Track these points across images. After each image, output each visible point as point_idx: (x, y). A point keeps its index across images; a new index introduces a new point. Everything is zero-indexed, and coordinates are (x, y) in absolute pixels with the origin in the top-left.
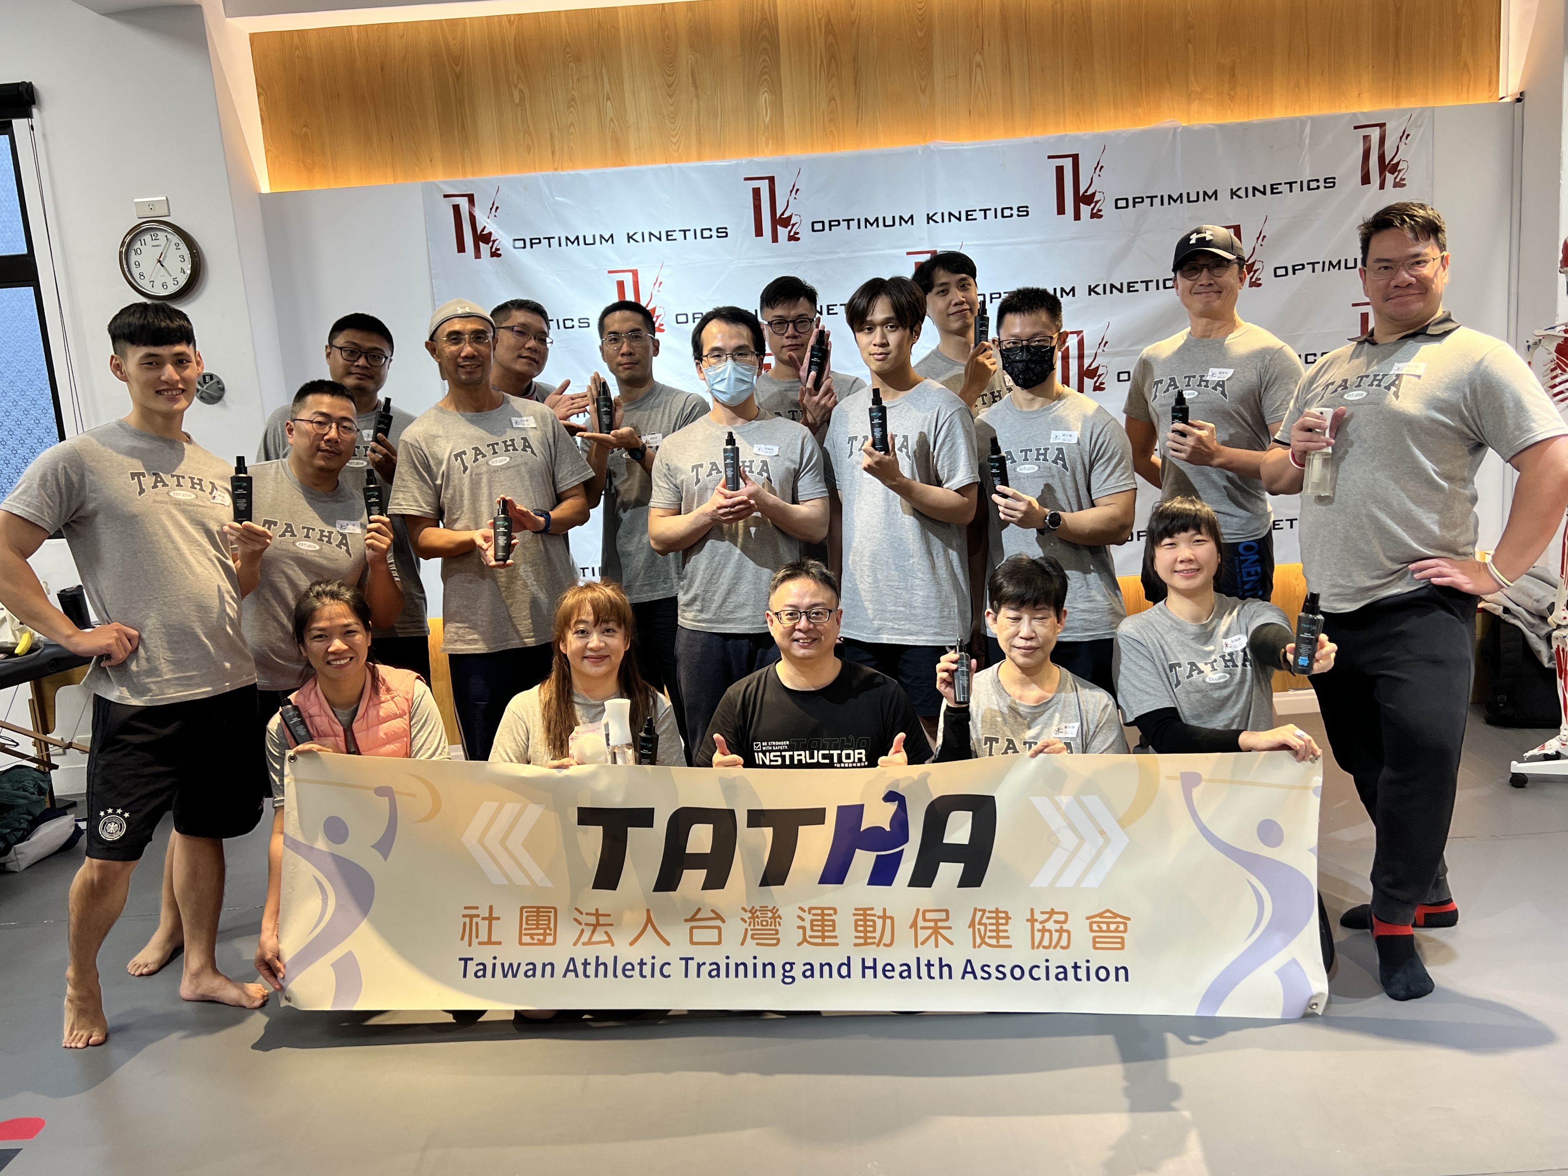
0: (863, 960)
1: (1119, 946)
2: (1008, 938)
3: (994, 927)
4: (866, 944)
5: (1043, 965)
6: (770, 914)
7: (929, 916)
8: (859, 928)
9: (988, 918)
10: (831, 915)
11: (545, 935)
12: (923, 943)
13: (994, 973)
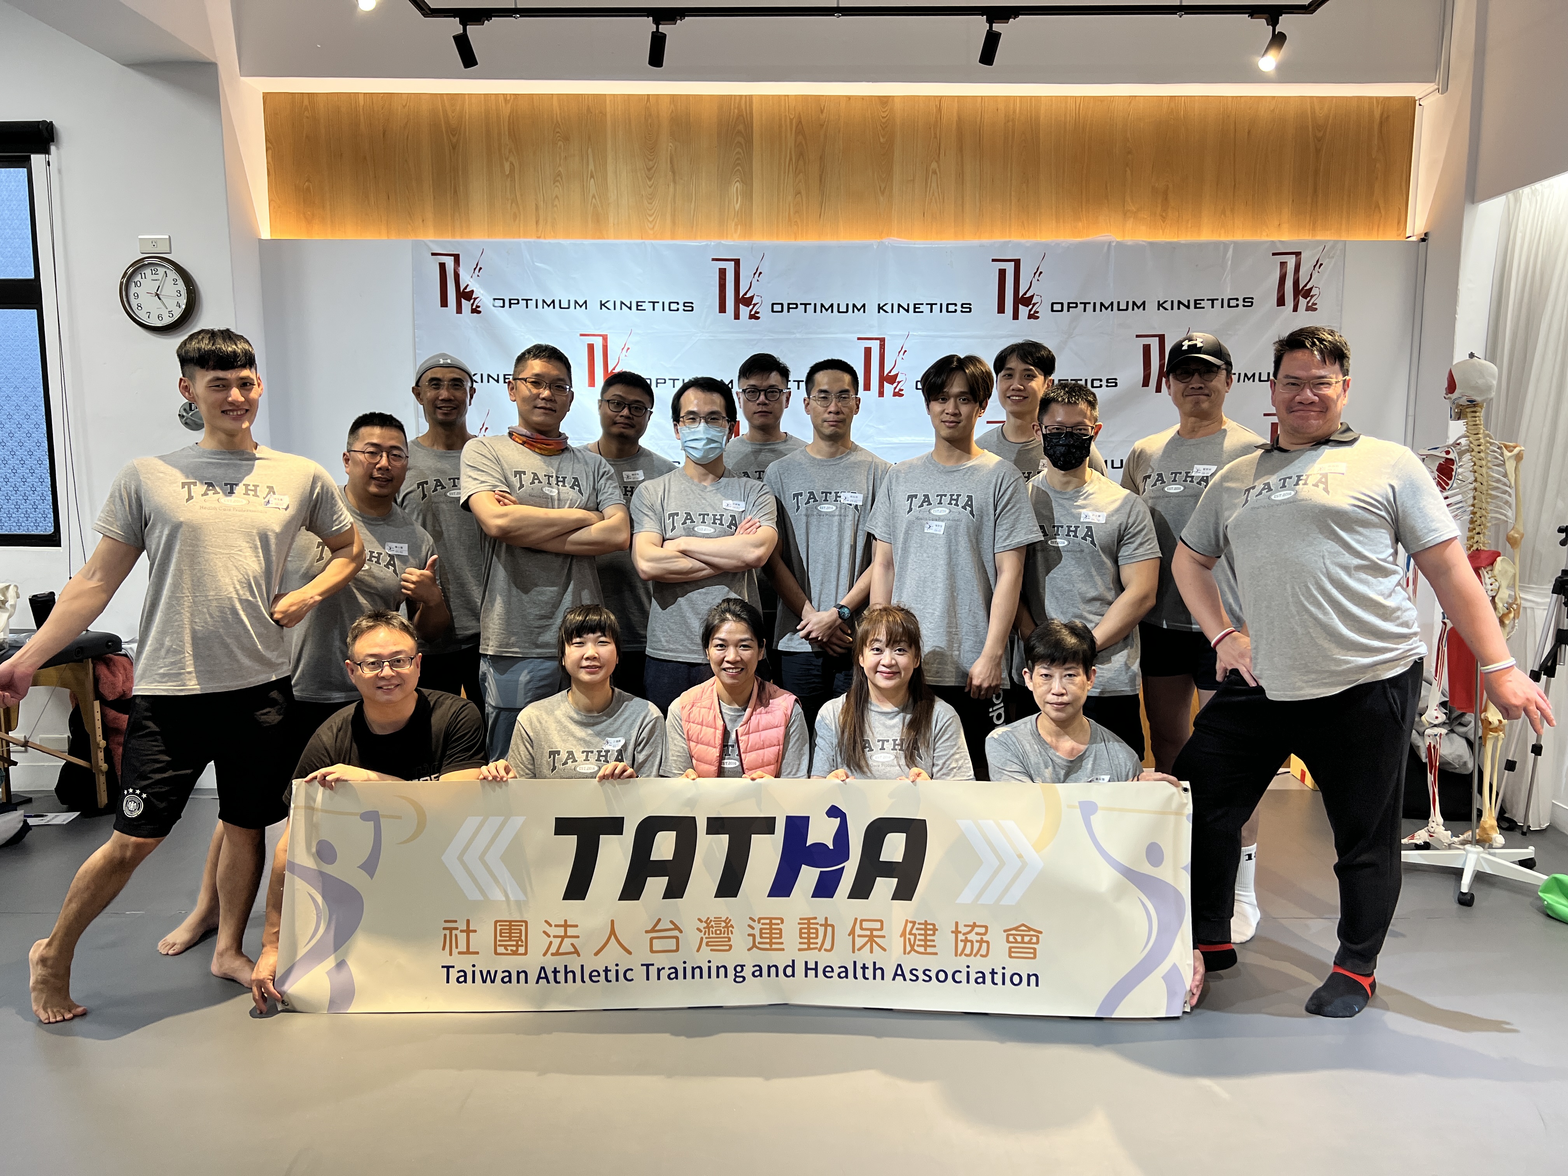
0: (806, 963)
1: (1032, 956)
2: (935, 946)
3: (923, 937)
4: (809, 949)
5: (965, 970)
6: (723, 924)
7: (866, 925)
8: (803, 936)
9: (917, 929)
10: (778, 924)
11: (517, 946)
12: (859, 950)
13: (922, 977)
